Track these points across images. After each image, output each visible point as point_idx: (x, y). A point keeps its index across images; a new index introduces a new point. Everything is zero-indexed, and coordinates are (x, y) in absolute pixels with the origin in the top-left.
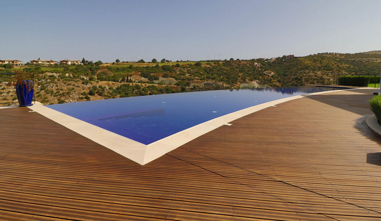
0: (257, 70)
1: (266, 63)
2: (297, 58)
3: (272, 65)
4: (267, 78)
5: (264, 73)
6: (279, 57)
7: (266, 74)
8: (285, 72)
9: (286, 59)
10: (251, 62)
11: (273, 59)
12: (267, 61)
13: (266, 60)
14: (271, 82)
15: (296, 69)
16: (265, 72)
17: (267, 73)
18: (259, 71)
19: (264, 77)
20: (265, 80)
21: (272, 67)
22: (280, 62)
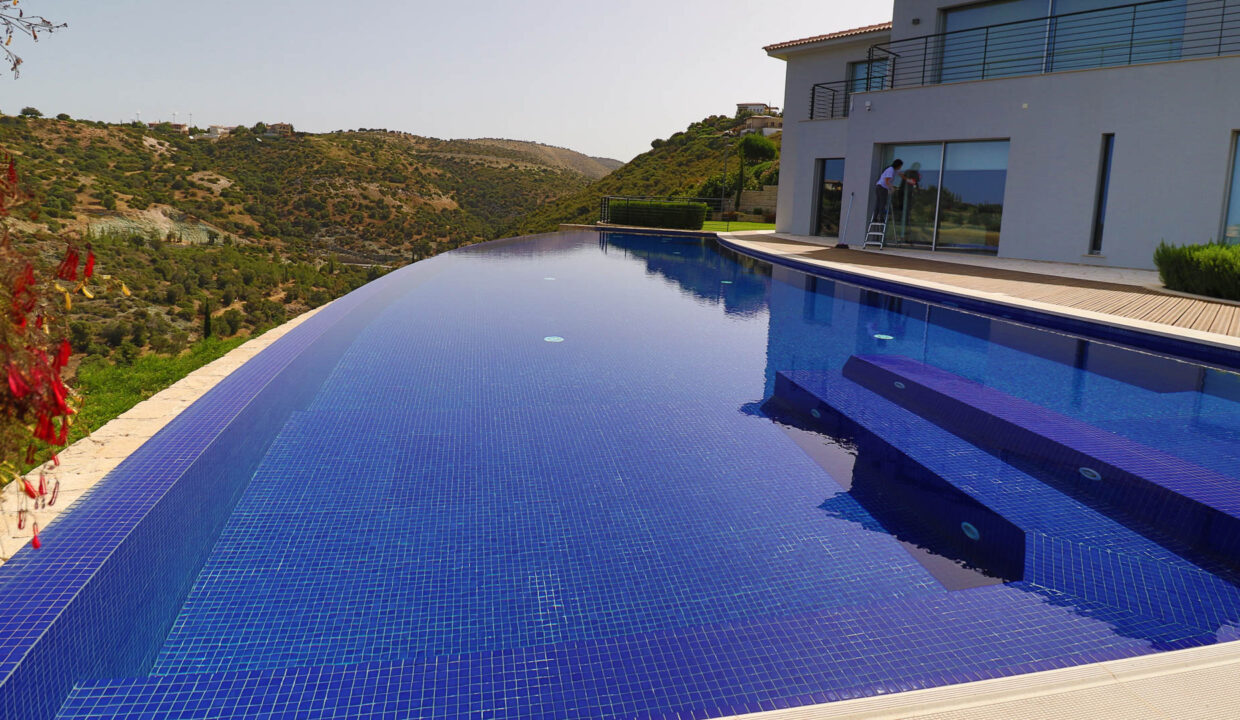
0: (161, 167)
1: (191, 142)
2: (302, 135)
3: (217, 153)
4: (203, 198)
5: (189, 178)
6: (240, 127)
7: (200, 182)
8: (270, 180)
9: (266, 134)
10: (128, 135)
11: (220, 131)
13: (193, 131)
14: (223, 212)
15: (305, 174)
16: (195, 177)
17: (202, 179)
18: (166, 171)
19: (194, 195)
20: (199, 207)
21: (219, 158)
22: (247, 143)
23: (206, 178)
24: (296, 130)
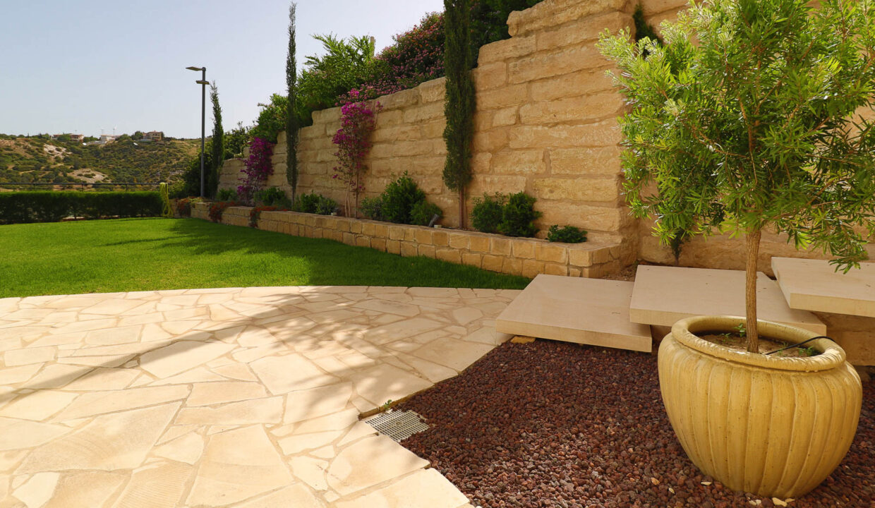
0: (48, 167)
1: (84, 147)
2: (169, 139)
3: (102, 155)
5: (69, 174)
6: (124, 135)
8: (137, 173)
9: (142, 140)
10: (32, 144)
11: (108, 139)
12: (89, 143)
15: (165, 168)
16: (74, 175)
17: (80, 175)
18: (53, 170)
21: (103, 158)
22: (126, 147)
24: (165, 136)
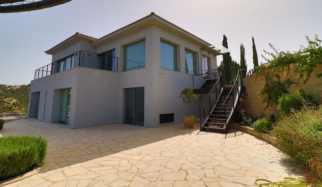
4: (6, 106)
7: (7, 101)
13: (9, 87)
14: (12, 109)
19: (4, 105)
20: (5, 108)
23: (9, 100)
